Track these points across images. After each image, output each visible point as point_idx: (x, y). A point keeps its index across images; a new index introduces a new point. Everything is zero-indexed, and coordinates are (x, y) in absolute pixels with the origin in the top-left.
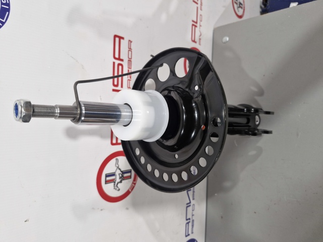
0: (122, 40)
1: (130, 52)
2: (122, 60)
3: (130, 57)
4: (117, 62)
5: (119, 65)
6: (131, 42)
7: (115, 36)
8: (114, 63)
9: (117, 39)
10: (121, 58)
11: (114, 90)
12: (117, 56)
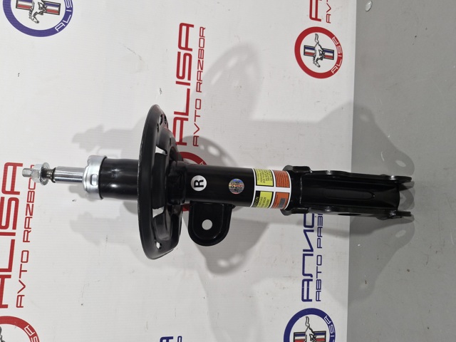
0: (190, 28)
1: (202, 40)
2: (191, 50)
3: (202, 45)
4: (183, 52)
5: (185, 55)
6: (204, 29)
7: (182, 25)
8: (179, 53)
9: (184, 28)
10: (189, 47)
11: (177, 83)
12: (183, 45)
